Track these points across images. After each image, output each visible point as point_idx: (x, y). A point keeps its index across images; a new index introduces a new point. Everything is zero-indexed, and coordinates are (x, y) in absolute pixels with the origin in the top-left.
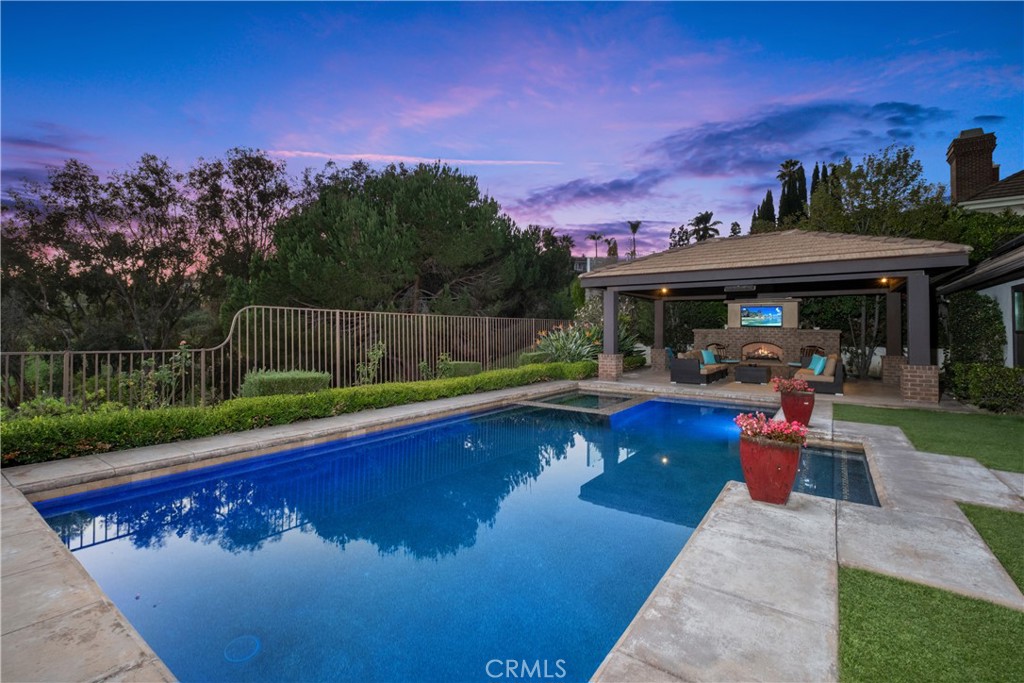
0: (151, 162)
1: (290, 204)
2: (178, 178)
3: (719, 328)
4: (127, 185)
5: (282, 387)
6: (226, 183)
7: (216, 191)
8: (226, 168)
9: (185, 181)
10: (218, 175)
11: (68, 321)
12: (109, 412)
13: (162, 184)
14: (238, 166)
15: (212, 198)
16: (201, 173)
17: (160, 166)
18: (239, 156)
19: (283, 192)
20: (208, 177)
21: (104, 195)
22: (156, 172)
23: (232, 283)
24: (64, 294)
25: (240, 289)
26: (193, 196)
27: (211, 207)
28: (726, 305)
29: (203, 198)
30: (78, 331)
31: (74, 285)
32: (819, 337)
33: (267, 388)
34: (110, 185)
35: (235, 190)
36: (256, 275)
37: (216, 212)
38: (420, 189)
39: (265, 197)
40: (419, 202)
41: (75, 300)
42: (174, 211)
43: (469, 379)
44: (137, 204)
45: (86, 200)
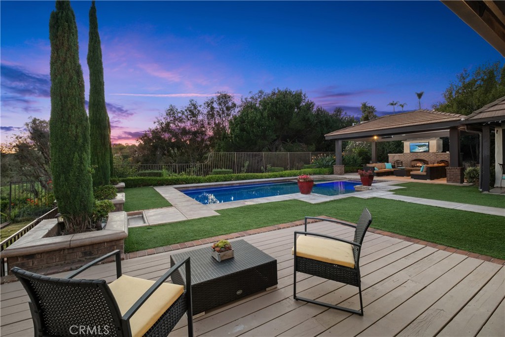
0: (192, 102)
1: (237, 110)
2: (200, 106)
3: (401, 153)
4: (186, 110)
5: (220, 173)
6: (215, 105)
7: (212, 108)
8: (215, 99)
9: (202, 107)
10: (212, 102)
11: (172, 157)
12: (185, 176)
13: (196, 109)
14: (219, 98)
15: (211, 111)
16: (207, 103)
17: (195, 103)
18: (219, 94)
19: (234, 105)
20: (209, 104)
21: (180, 115)
22: (194, 105)
23: (217, 143)
24: (171, 149)
25: (219, 145)
26: (205, 112)
27: (211, 115)
28: (403, 143)
29: (208, 112)
30: (175, 161)
31: (173, 145)
32: (446, 156)
33: (217, 173)
34: (181, 111)
35: (218, 107)
36: (223, 140)
37: (213, 116)
38: (277, 102)
39: (228, 109)
40: (276, 108)
41: (174, 150)
42: (200, 118)
43: (277, 173)
44: (189, 117)
45: (175, 117)
